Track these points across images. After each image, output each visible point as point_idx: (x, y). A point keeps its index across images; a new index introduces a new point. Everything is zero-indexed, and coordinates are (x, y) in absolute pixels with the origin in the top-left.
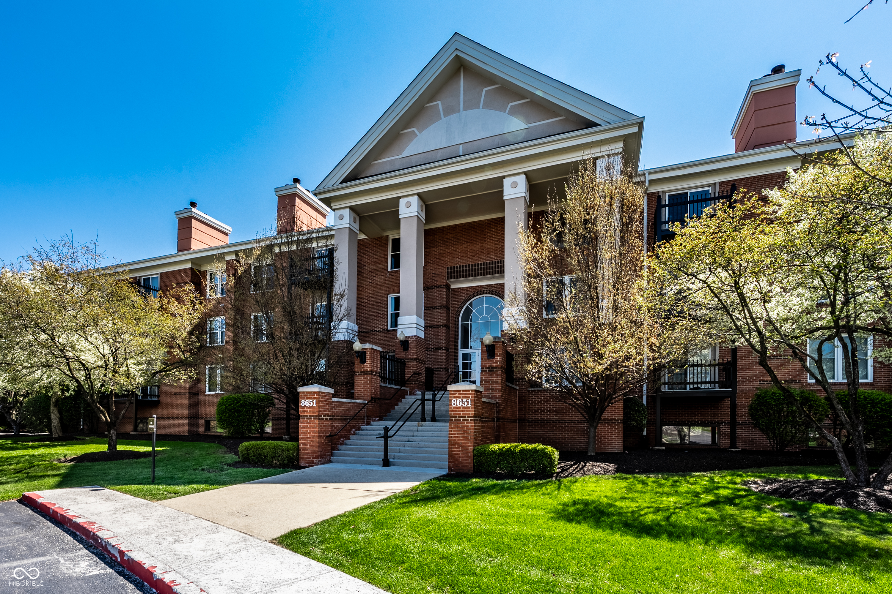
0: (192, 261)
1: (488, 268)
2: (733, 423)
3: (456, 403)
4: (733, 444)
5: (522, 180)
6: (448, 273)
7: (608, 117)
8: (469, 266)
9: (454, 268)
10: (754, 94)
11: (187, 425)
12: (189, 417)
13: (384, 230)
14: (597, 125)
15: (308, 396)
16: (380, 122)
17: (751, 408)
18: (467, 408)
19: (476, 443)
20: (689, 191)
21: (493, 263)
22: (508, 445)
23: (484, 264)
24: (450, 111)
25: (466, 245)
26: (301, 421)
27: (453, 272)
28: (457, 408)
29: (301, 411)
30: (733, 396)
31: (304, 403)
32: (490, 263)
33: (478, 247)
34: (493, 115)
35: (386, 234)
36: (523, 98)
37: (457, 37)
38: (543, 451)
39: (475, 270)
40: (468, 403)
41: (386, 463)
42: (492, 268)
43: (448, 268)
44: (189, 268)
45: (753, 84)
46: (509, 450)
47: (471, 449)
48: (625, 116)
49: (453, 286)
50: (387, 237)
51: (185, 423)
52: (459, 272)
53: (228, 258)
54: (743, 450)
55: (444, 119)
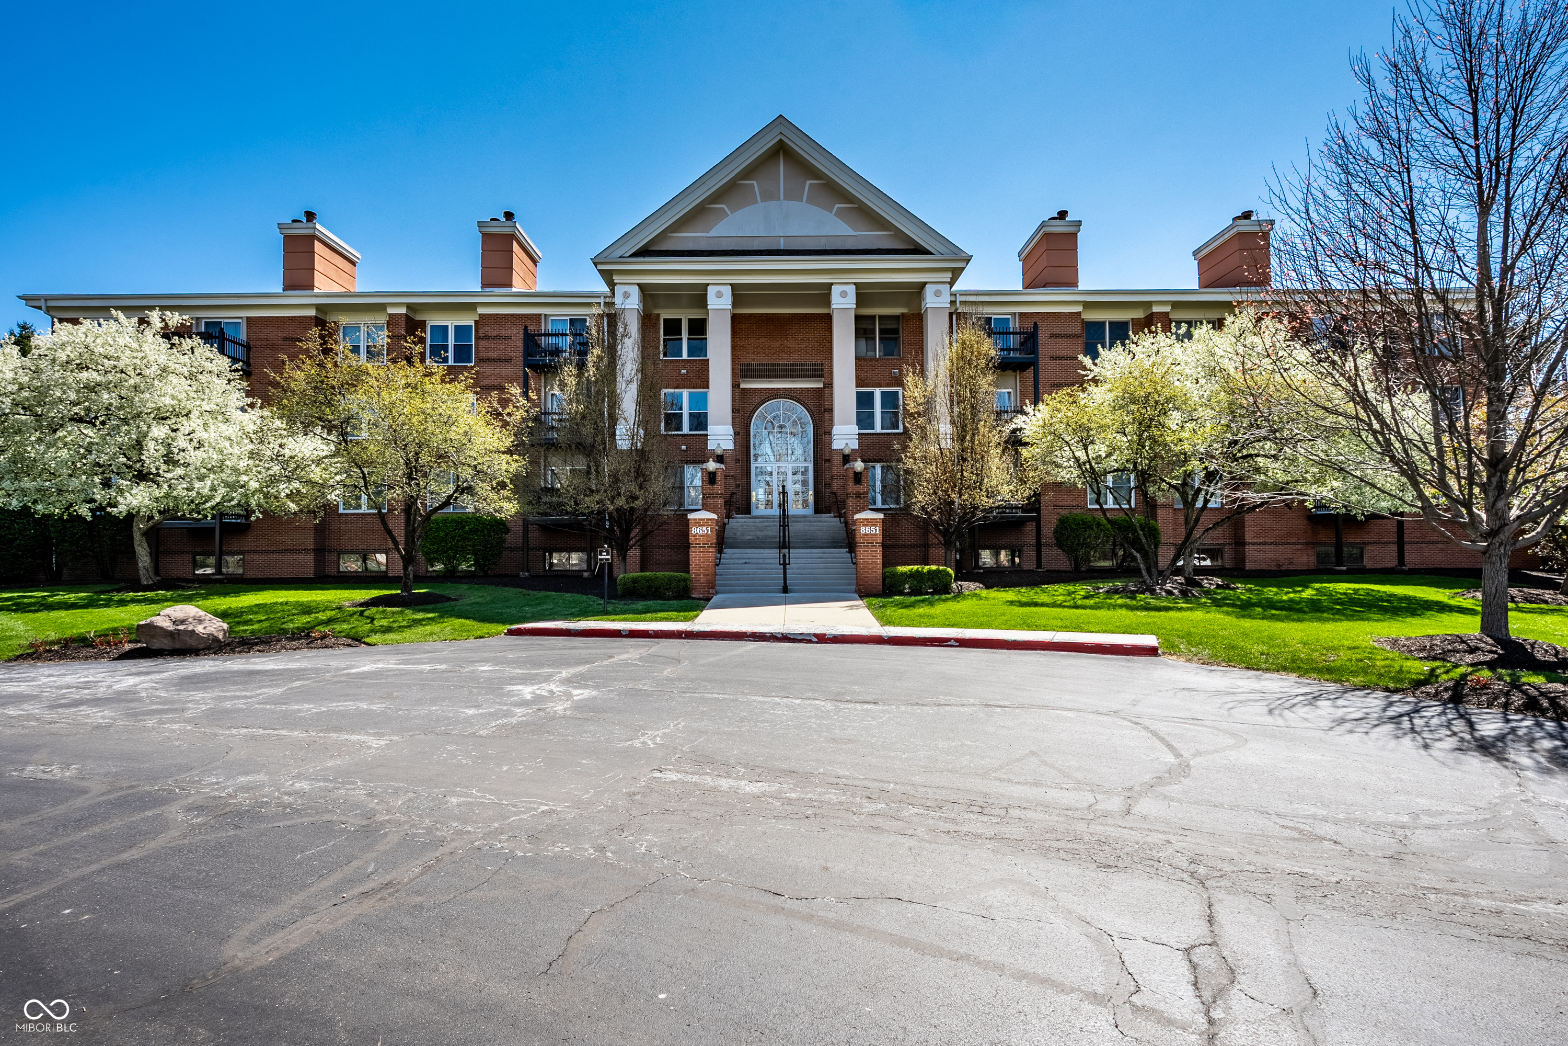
0: (318, 307)
1: (790, 370)
2: (1039, 546)
3: (863, 530)
4: (1039, 565)
5: (852, 290)
6: (741, 370)
7: (941, 248)
8: (767, 365)
9: (748, 365)
10: (1047, 235)
11: (312, 561)
12: (314, 550)
13: (656, 307)
14: (931, 253)
15: (699, 523)
16: (687, 193)
17: (1056, 532)
18: (876, 534)
19: (885, 565)
20: (994, 317)
21: (796, 365)
22: (915, 567)
23: (786, 365)
24: (769, 196)
25: (764, 340)
26: (692, 550)
27: (747, 370)
28: (865, 534)
29: (692, 539)
30: (1038, 520)
31: (694, 530)
32: (793, 365)
33: (777, 344)
34: (817, 212)
35: (656, 312)
36: (851, 202)
37: (781, 119)
38: (945, 571)
39: (775, 370)
40: (876, 530)
41: (785, 590)
42: (795, 370)
43: (741, 365)
44: (310, 317)
45: (1043, 225)
46: (917, 571)
47: (880, 572)
48: (955, 250)
49: (742, 386)
50: (658, 315)
51: (310, 558)
52: (754, 370)
53: (391, 311)
54: (1047, 571)
55: (761, 205)
